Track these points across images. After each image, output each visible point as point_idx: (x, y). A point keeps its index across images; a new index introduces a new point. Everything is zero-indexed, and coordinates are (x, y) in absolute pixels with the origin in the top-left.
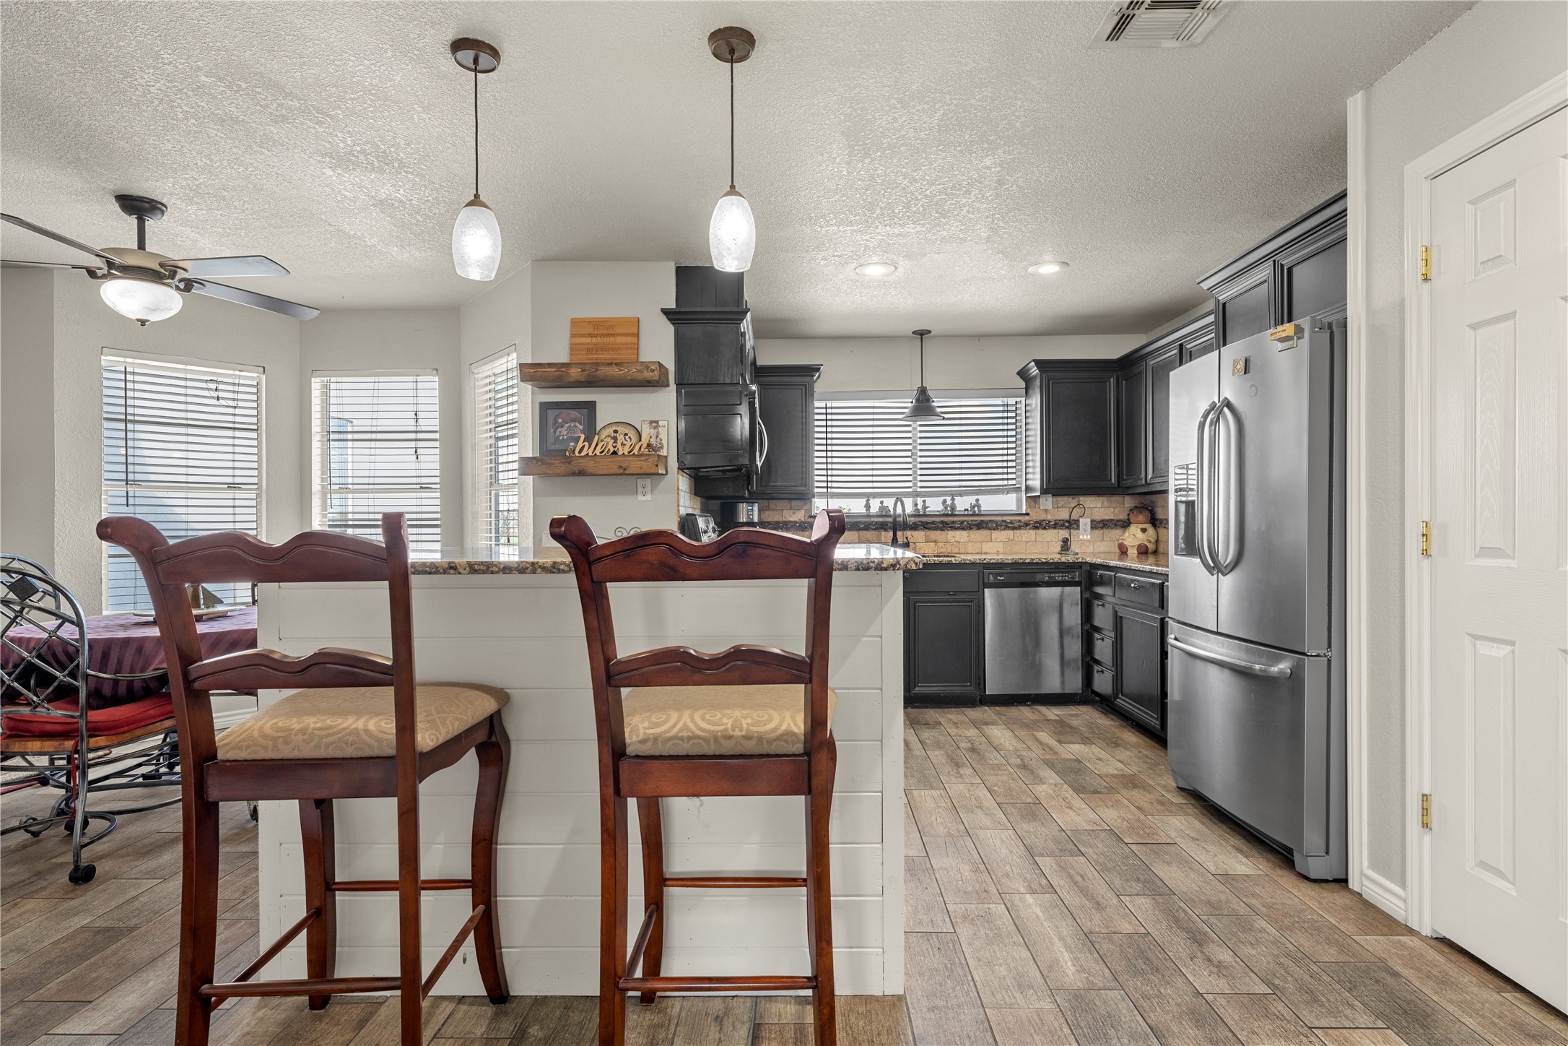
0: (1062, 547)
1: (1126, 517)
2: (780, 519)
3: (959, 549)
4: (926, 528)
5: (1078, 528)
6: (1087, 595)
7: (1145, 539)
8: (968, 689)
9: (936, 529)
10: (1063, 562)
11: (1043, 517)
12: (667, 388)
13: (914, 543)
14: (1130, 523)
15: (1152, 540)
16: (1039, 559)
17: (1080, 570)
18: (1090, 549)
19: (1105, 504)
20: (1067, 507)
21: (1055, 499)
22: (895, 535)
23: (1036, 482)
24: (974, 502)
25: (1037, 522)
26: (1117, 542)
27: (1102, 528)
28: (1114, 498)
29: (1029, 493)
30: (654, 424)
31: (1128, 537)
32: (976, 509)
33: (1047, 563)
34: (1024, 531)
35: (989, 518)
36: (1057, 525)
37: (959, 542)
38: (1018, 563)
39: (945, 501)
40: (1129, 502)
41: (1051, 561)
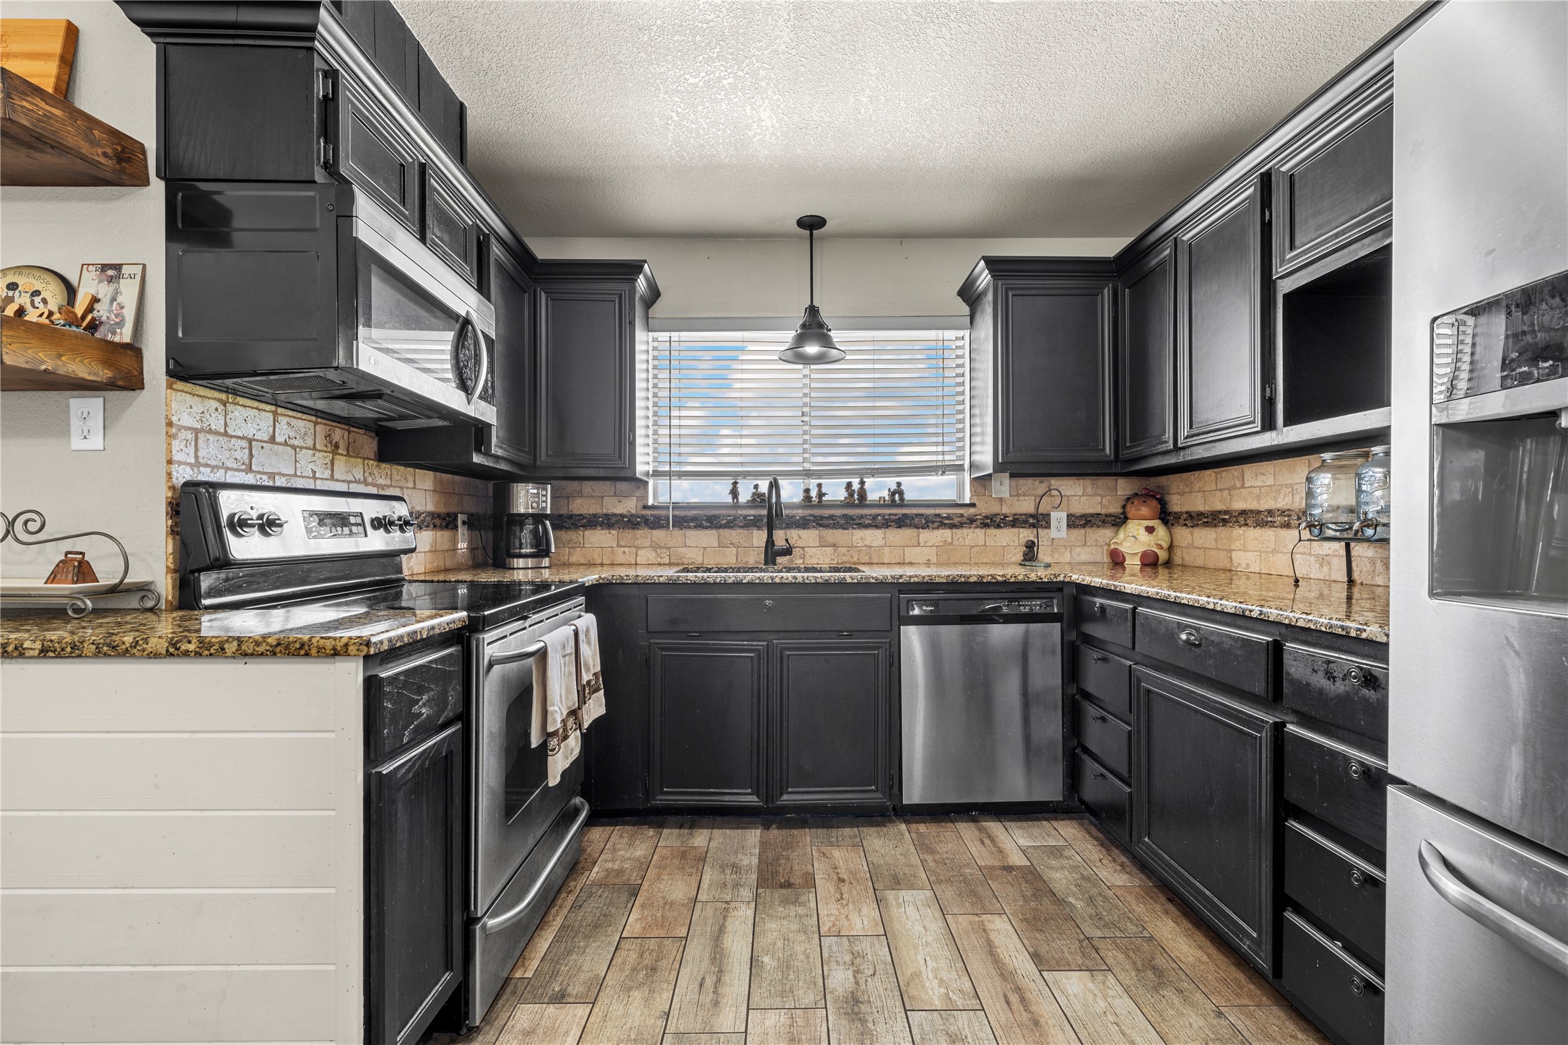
0: (1025, 555)
1: (1119, 510)
2: (599, 511)
3: (870, 557)
4: (821, 525)
5: (1048, 526)
6: (1073, 636)
7: (1152, 543)
8: (871, 796)
9: (836, 526)
10: (1033, 582)
11: (995, 509)
12: (145, 189)
13: (803, 548)
14: (1126, 518)
15: (1165, 545)
16: (993, 577)
17: (1059, 595)
18: (1066, 557)
19: (1089, 490)
20: (1032, 495)
21: (1014, 481)
22: (770, 535)
23: (985, 456)
24: (894, 487)
25: (986, 517)
26: (1105, 547)
27: (1084, 526)
28: (1103, 481)
29: (975, 473)
30: (110, 273)
31: (1125, 540)
32: (897, 496)
33: (1005, 583)
34: (968, 530)
35: (914, 511)
36: (1016, 522)
37: (870, 547)
38: (956, 583)
39: (849, 485)
40: (1124, 487)
41: (1013, 580)
